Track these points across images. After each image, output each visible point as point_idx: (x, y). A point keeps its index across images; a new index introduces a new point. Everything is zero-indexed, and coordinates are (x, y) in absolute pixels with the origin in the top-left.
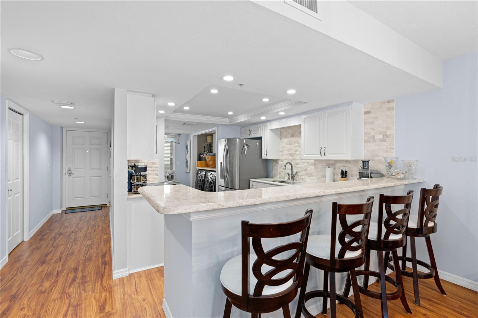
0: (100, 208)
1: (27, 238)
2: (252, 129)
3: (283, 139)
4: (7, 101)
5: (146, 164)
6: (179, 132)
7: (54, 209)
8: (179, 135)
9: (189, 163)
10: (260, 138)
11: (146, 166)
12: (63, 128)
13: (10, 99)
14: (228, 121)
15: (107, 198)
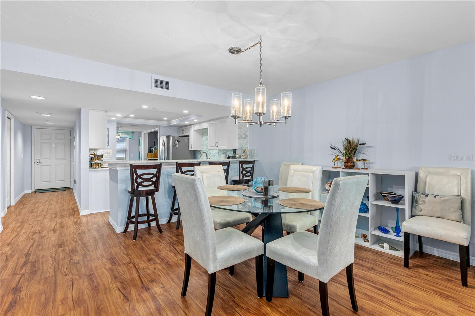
0: (65, 190)
1: (13, 204)
2: (184, 129)
3: (204, 137)
4: (6, 112)
5: (102, 153)
6: (133, 130)
7: (26, 190)
8: (133, 132)
9: (141, 155)
10: (188, 136)
11: (103, 154)
12: (33, 127)
13: (8, 111)
14: (167, 124)
15: (71, 182)
